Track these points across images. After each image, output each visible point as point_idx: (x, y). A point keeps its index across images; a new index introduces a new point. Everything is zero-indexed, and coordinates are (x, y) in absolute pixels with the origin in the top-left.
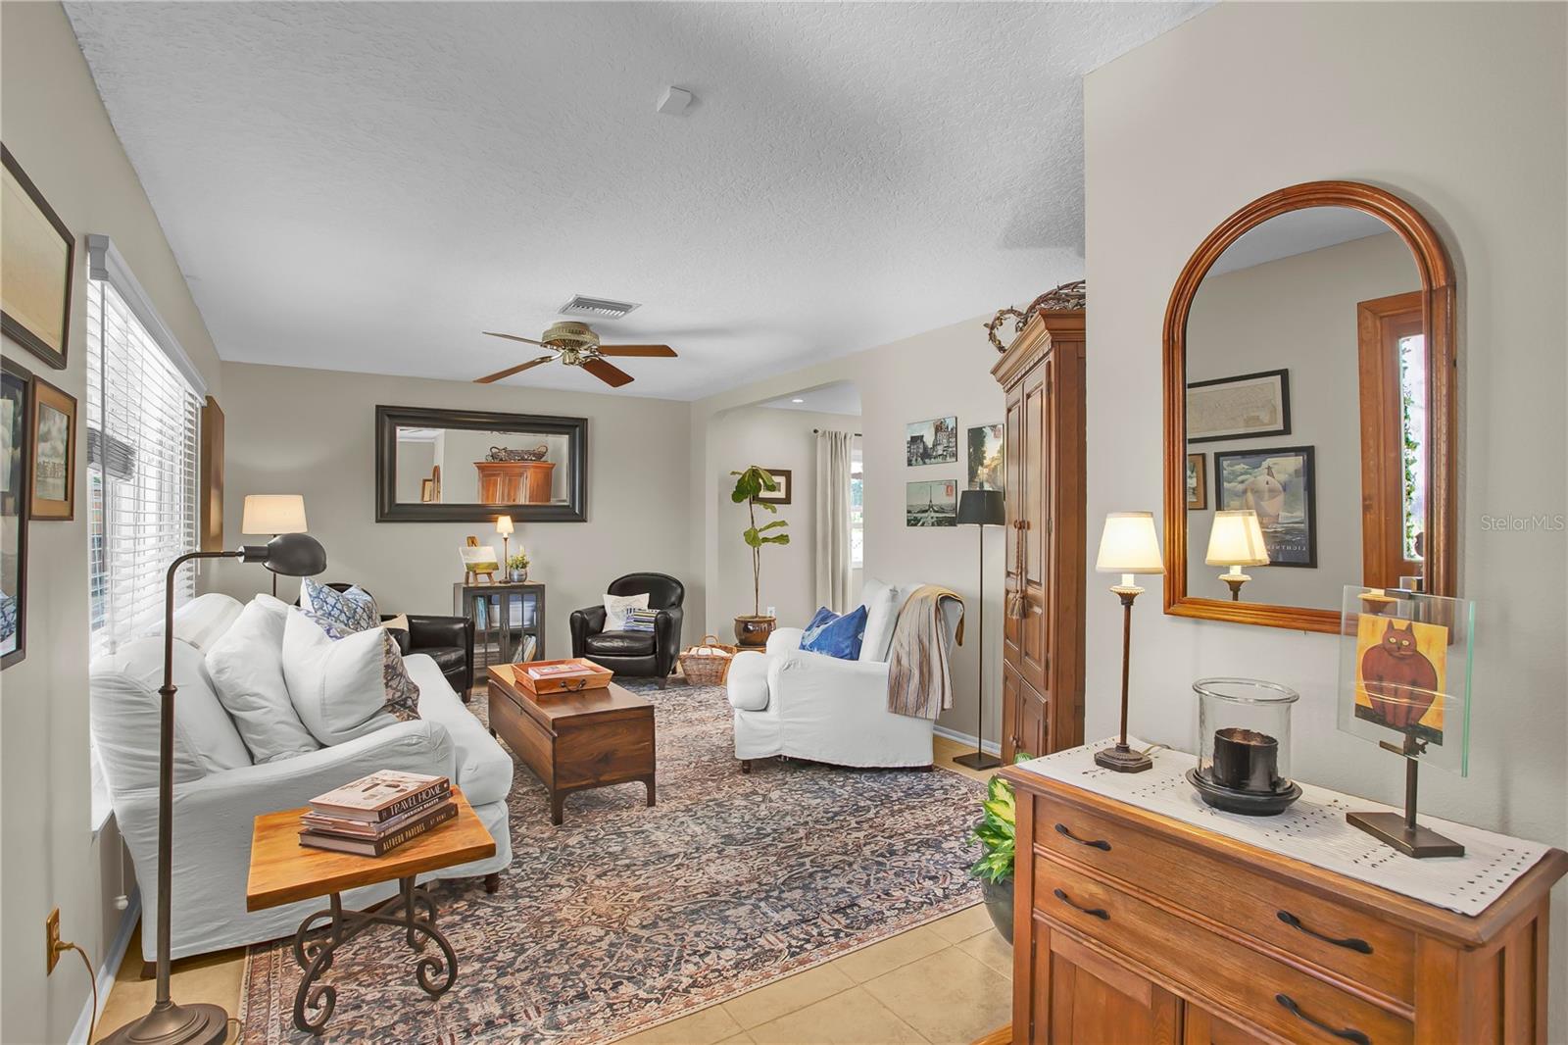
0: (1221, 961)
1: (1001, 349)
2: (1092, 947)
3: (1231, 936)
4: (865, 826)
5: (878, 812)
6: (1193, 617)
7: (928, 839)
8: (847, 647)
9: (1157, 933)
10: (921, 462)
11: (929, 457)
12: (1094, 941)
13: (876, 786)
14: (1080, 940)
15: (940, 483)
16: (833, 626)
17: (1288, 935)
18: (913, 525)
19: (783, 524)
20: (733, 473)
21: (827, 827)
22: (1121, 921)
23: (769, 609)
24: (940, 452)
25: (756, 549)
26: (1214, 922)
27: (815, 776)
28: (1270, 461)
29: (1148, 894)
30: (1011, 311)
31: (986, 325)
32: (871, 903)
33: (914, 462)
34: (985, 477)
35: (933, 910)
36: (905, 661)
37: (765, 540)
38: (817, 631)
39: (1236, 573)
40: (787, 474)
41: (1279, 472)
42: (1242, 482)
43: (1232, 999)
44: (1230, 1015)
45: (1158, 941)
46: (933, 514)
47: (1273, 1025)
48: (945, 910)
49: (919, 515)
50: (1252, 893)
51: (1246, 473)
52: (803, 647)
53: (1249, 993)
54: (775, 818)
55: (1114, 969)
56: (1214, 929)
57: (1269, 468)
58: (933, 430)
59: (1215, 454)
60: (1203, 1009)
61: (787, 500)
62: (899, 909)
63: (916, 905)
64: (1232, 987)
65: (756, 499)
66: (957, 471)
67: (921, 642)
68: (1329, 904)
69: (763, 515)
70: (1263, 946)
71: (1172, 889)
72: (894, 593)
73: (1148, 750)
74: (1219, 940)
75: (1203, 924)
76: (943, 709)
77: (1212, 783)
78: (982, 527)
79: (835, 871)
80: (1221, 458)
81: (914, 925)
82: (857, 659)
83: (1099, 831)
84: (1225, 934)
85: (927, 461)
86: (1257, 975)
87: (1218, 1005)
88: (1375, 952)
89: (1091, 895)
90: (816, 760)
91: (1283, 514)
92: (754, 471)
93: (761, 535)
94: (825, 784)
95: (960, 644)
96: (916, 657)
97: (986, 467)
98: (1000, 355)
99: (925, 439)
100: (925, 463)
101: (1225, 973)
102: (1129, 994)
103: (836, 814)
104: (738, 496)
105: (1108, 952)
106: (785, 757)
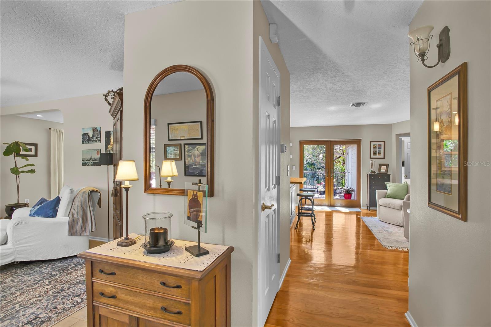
0: (147, 302)
1: (110, 104)
2: (112, 309)
3: (149, 293)
4: (53, 282)
5: (60, 275)
6: (152, 193)
7: (80, 281)
8: (51, 213)
9: (130, 298)
10: (88, 143)
11: (91, 141)
12: (112, 307)
13: (62, 265)
14: (108, 308)
15: (95, 150)
16: (45, 205)
17: (163, 289)
18: (84, 165)
19: (32, 165)
20: (4, 143)
21: (33, 288)
22: (121, 298)
23: (26, 200)
24: (95, 139)
25: (18, 176)
26: (145, 290)
27: (33, 267)
28: (197, 147)
29: (127, 286)
30: (112, 91)
31: (104, 95)
32: (46, 314)
33: (85, 142)
34: (111, 149)
35: (76, 309)
36: (76, 216)
37: (22, 172)
38: (37, 208)
39: (169, 179)
40: (36, 145)
41: (200, 150)
42: (191, 152)
43: (150, 313)
44: (150, 318)
45: (130, 301)
46: (92, 161)
47: (161, 317)
48: (81, 307)
49: (87, 162)
50: (154, 279)
51: (192, 150)
52: (30, 215)
53: (154, 309)
54: (5, 291)
55: (118, 314)
56: (145, 292)
57: (197, 149)
58: (92, 131)
59: (184, 144)
60: (143, 318)
61: (36, 155)
62: (59, 313)
63: (67, 309)
64: (151, 308)
65: (18, 155)
66: (101, 146)
67: (82, 208)
68: (172, 277)
69: (21, 162)
70: (157, 294)
71: (134, 283)
72: (72, 191)
73: (138, 237)
74: (146, 295)
75: (142, 292)
76: (92, 231)
77: (149, 246)
78: (108, 166)
79: (32, 306)
80: (185, 145)
81: (65, 317)
82: (56, 217)
83: (113, 269)
84: (148, 293)
85: (90, 142)
86: (156, 303)
87: (147, 316)
88: (182, 287)
89: (111, 291)
90: (34, 260)
91: (201, 162)
92: (17, 143)
93: (20, 170)
94: (38, 269)
95: (100, 207)
96: (80, 213)
97: (111, 145)
98: (110, 107)
99: (89, 134)
100: (89, 143)
101: (148, 305)
102: (123, 321)
103: (39, 281)
104: (7, 153)
105: (116, 309)
106: (17, 262)
